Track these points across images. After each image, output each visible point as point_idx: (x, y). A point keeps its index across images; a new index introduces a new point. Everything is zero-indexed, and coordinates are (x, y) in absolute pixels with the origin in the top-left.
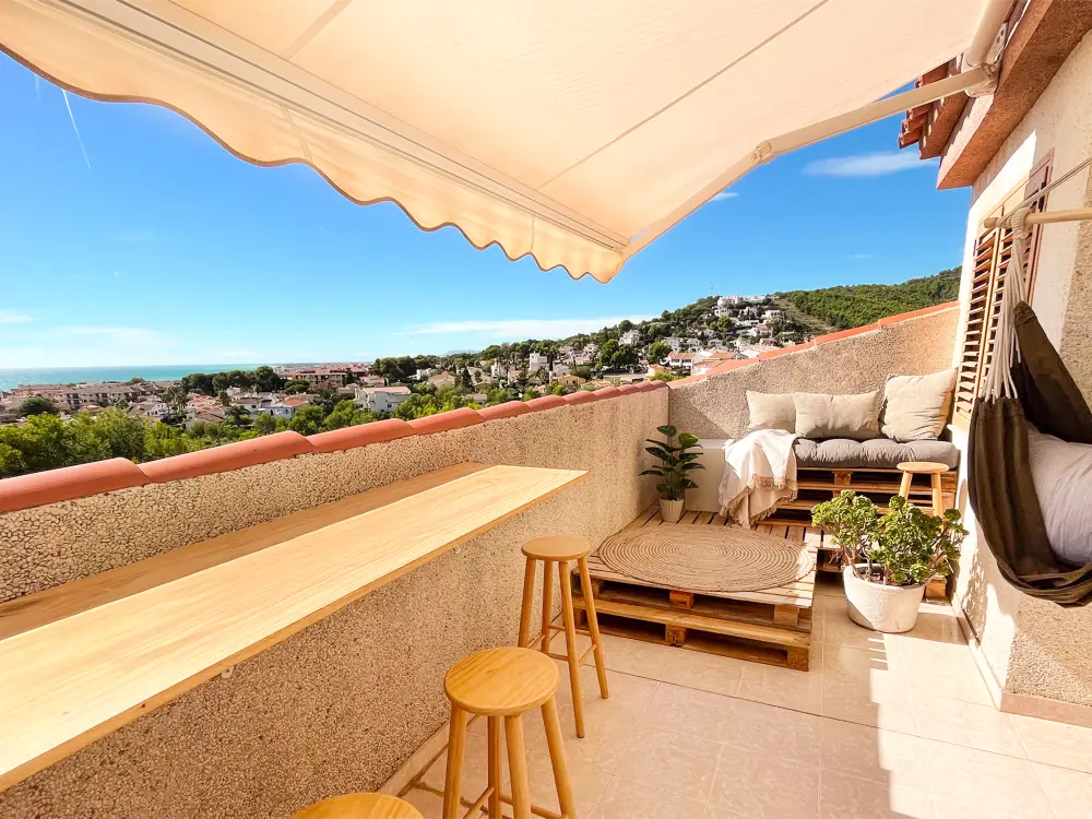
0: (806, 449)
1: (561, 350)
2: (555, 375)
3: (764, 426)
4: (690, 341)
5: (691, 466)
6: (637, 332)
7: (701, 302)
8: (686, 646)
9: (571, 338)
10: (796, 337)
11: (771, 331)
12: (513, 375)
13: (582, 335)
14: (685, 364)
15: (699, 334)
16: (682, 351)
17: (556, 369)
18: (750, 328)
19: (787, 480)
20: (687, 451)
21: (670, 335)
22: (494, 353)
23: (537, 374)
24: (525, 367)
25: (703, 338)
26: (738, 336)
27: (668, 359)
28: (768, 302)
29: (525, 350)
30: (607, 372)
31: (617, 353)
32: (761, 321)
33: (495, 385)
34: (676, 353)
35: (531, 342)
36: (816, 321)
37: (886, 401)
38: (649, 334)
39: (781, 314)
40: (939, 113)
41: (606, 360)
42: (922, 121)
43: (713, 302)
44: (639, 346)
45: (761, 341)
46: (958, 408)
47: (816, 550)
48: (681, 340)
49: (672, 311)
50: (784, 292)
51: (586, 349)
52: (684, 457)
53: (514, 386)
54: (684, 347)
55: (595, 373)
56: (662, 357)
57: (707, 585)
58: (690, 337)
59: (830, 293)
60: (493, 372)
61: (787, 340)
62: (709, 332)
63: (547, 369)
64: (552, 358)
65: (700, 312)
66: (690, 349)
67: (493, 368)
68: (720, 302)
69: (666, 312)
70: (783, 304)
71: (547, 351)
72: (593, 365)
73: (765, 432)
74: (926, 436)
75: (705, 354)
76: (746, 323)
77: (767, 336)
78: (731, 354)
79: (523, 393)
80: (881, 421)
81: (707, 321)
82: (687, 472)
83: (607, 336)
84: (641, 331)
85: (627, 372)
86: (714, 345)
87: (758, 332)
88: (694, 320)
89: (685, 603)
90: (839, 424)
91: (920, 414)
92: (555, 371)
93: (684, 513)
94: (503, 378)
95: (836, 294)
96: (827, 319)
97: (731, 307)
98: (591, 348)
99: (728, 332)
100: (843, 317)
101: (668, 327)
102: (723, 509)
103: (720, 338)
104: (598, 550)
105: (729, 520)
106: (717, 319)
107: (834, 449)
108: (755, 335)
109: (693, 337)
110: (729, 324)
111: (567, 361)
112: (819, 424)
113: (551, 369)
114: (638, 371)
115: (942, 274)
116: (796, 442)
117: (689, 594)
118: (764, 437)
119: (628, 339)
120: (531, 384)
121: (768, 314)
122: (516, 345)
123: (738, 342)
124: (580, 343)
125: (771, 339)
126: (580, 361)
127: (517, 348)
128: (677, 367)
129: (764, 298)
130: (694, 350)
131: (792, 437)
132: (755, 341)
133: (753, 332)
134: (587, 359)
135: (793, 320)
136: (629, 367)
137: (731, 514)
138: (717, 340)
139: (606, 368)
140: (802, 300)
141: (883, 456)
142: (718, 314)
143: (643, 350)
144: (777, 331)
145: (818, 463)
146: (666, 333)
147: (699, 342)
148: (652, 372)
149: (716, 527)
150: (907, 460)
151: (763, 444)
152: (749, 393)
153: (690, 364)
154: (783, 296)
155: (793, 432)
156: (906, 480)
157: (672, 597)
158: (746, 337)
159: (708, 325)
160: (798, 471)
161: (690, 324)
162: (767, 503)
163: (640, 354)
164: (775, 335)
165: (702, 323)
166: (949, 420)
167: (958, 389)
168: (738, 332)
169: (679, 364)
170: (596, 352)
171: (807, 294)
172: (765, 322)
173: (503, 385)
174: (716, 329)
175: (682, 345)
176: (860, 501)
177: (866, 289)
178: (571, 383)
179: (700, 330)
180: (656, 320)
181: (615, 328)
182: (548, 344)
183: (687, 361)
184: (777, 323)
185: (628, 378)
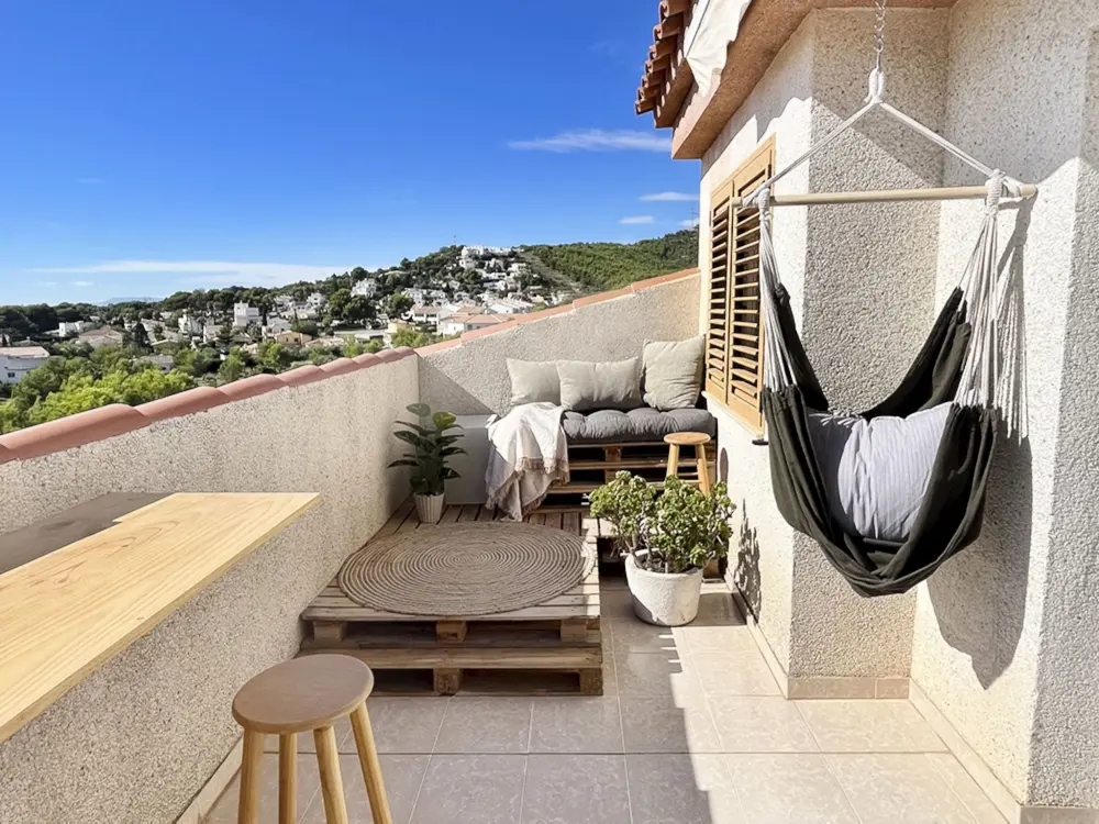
0: (574, 424)
1: (278, 300)
2: (270, 331)
3: (528, 399)
4: (434, 293)
5: (451, 451)
6: (372, 282)
7: (444, 251)
8: (462, 693)
9: (291, 286)
10: (543, 293)
11: (519, 286)
12: (211, 332)
13: (305, 283)
14: (430, 319)
15: (444, 285)
16: (426, 304)
17: (271, 323)
18: (497, 281)
19: (558, 461)
20: (444, 433)
21: (412, 287)
22: (181, 302)
23: (246, 330)
24: (228, 321)
25: (448, 290)
26: (484, 289)
27: (411, 313)
28: (513, 254)
29: (229, 298)
30: (339, 328)
31: (349, 306)
32: (508, 274)
33: (184, 345)
34: (419, 305)
35: (235, 289)
36: (560, 276)
37: (645, 369)
38: (387, 285)
39: (527, 268)
40: (671, 86)
41: (336, 314)
42: (656, 92)
43: (457, 251)
44: (376, 298)
45: (510, 295)
46: (710, 376)
47: (595, 540)
48: (425, 292)
49: (412, 260)
50: (530, 245)
51: (311, 299)
52: (441, 441)
53: (213, 345)
54: (428, 300)
55: (323, 329)
56: (404, 311)
57: (480, 607)
58: (434, 289)
59: (573, 248)
60: (182, 327)
61: (535, 295)
62: (455, 285)
63: (259, 323)
64: (265, 310)
65: (443, 262)
66: (434, 303)
67: (182, 321)
68: (464, 252)
69: (406, 260)
70: (529, 257)
71: (259, 301)
72: (319, 319)
73: (530, 406)
74: (685, 404)
75: (450, 308)
76: (493, 276)
77: (515, 291)
78: (479, 309)
79: (226, 354)
80: (643, 390)
81: (452, 271)
82: (445, 459)
83: (336, 286)
84: (378, 280)
85: (363, 327)
86: (460, 298)
87: (506, 286)
88: (437, 270)
89: (455, 635)
90: (604, 395)
91: (677, 381)
92: (270, 326)
93: (446, 508)
94: (196, 335)
95: (578, 250)
96: (572, 275)
97: (476, 258)
98: (316, 299)
99: (475, 285)
100: (586, 273)
101: (409, 277)
102: (489, 501)
103: (468, 291)
104: (337, 577)
105: (499, 512)
106: (462, 270)
107: (601, 423)
108: (503, 289)
109: (438, 289)
110: (476, 277)
111: (286, 314)
112: (585, 395)
113: (265, 323)
114: (376, 327)
115: (667, 236)
116: (563, 417)
117: (459, 622)
118: (530, 413)
119: (362, 289)
120: (237, 343)
121: (515, 267)
122: (213, 293)
123: (485, 296)
124: (301, 292)
125: (519, 293)
126: (303, 314)
127: (216, 296)
128: (420, 323)
129: (509, 250)
130: (439, 304)
131: (558, 411)
132: (503, 295)
133: (500, 286)
134: (312, 312)
135: (539, 274)
136: (365, 322)
137: (500, 505)
138: (463, 294)
139: (336, 322)
140: (546, 254)
141: (650, 429)
142: (463, 264)
143: (381, 302)
144: (525, 285)
145: (589, 440)
146: (408, 283)
147: (444, 294)
148: (393, 327)
149: (485, 524)
150: (671, 432)
151: (530, 420)
152: (508, 360)
153: (437, 319)
154: (528, 249)
155: (559, 404)
156: (673, 452)
157: (440, 629)
158: (494, 291)
159: (453, 275)
160: (569, 450)
161: (433, 274)
162: (538, 489)
163: (377, 307)
164: (523, 289)
165: (446, 274)
166: (703, 388)
167: (707, 356)
168: (485, 285)
169: (423, 319)
170: (324, 303)
171: (551, 248)
172: (512, 275)
173: (197, 343)
174: (461, 281)
175: (425, 298)
176: (638, 482)
177: (604, 247)
178: (291, 340)
179: (445, 281)
180: (394, 269)
181: (346, 275)
182: (260, 292)
183: (432, 316)
184: (524, 277)
185: (365, 334)
